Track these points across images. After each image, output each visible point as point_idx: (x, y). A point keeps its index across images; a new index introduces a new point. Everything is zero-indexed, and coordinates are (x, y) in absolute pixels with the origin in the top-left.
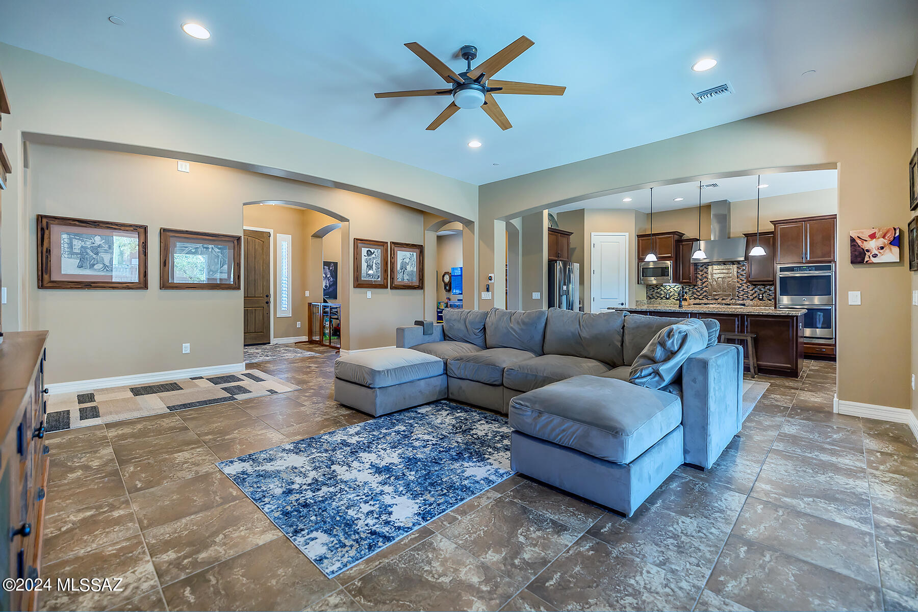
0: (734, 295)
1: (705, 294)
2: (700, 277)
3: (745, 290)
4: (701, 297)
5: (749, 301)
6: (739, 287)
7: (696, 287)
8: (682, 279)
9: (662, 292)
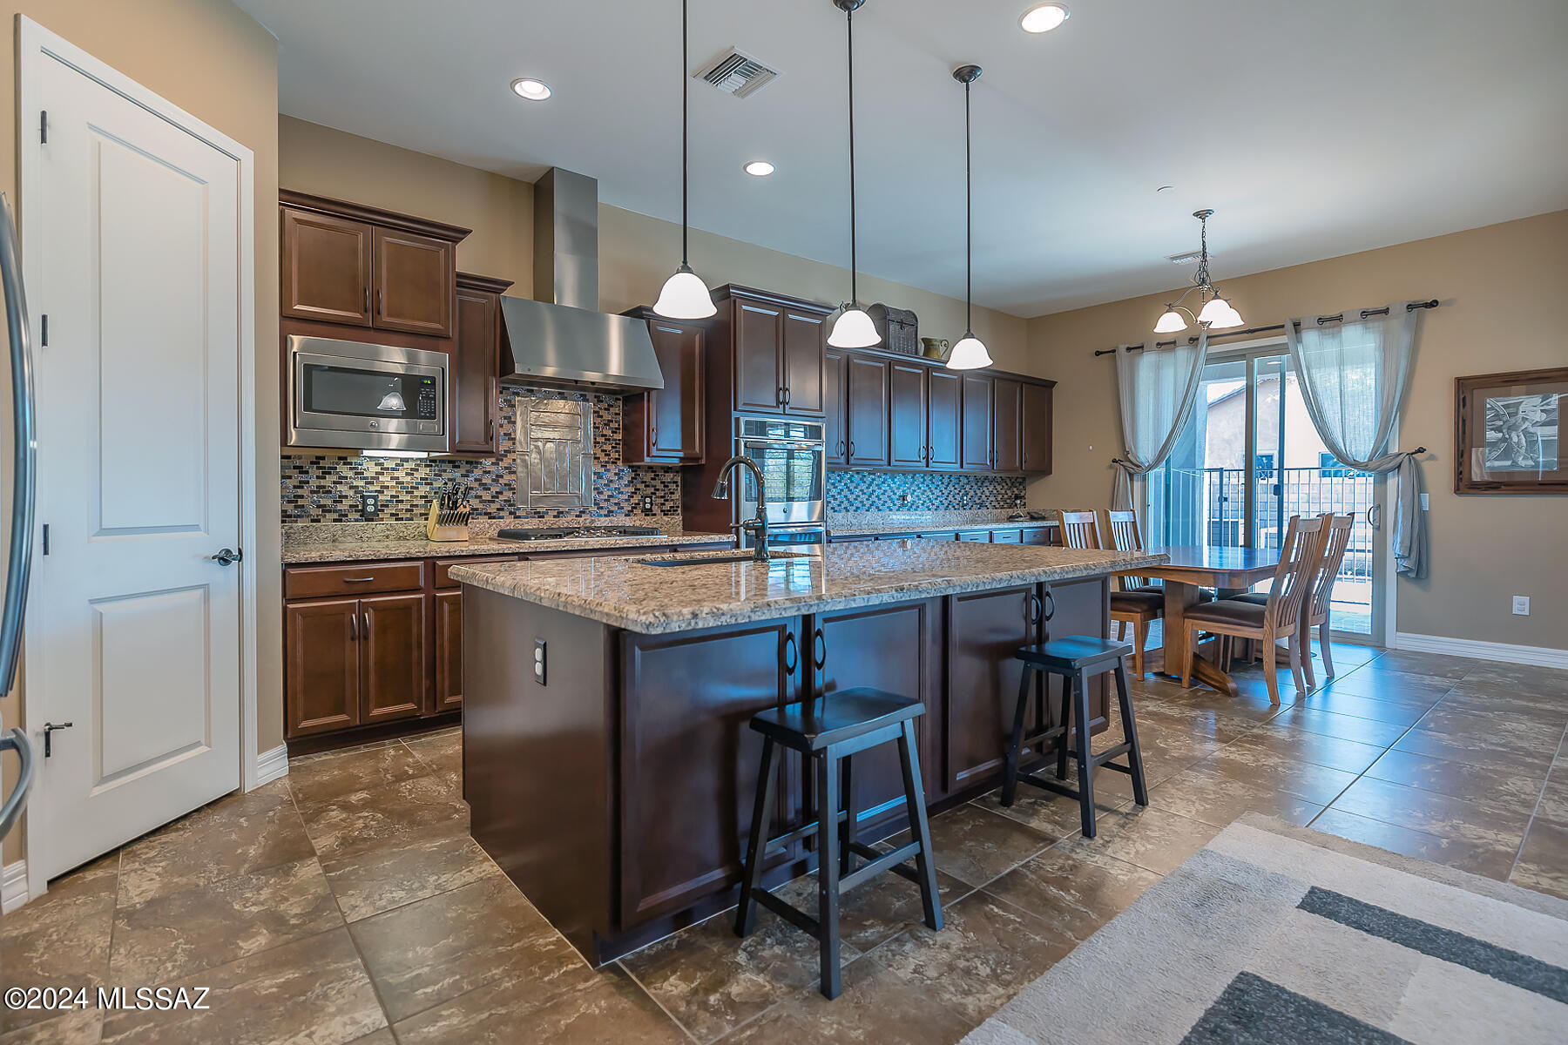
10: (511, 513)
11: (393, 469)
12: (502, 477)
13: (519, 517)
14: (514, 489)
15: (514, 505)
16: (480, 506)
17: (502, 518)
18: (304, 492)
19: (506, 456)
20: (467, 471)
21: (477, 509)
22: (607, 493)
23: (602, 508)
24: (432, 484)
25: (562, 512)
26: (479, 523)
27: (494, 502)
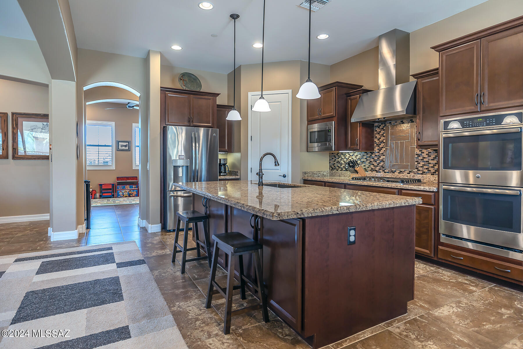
0: (412, 167)
1: (382, 164)
2: (377, 142)
3: (425, 160)
4: (377, 168)
5: (429, 175)
6: (419, 155)
7: (373, 156)
8: (351, 145)
9: (342, 161)
10: (383, 171)
11: (352, 156)
12: (380, 157)
13: (386, 172)
14: (384, 162)
15: (384, 168)
16: (374, 168)
17: (380, 172)
18: (335, 162)
19: (382, 149)
20: (370, 155)
21: (373, 169)
22: (422, 163)
23: (419, 170)
24: (361, 160)
25: (402, 171)
26: (373, 174)
27: (378, 166)
